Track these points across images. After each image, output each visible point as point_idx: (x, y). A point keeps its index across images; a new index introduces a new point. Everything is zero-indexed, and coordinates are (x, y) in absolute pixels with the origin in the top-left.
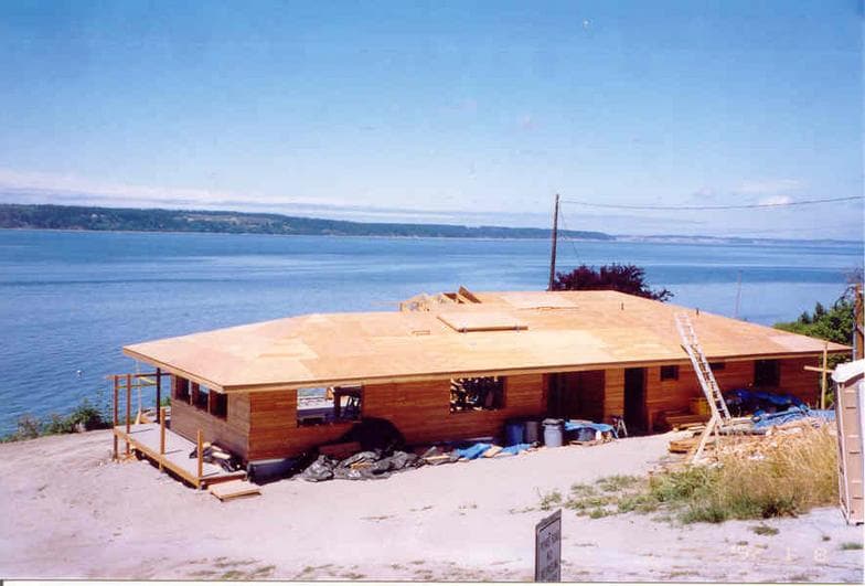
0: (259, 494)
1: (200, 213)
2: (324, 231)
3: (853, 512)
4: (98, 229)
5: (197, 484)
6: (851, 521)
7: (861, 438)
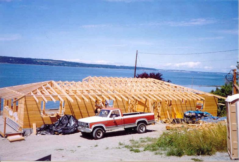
0: (24, 140)
1: (41, 59)
2: (76, 66)
3: (233, 154)
4: (11, 63)
5: (3, 136)
6: (233, 158)
7: (237, 124)
